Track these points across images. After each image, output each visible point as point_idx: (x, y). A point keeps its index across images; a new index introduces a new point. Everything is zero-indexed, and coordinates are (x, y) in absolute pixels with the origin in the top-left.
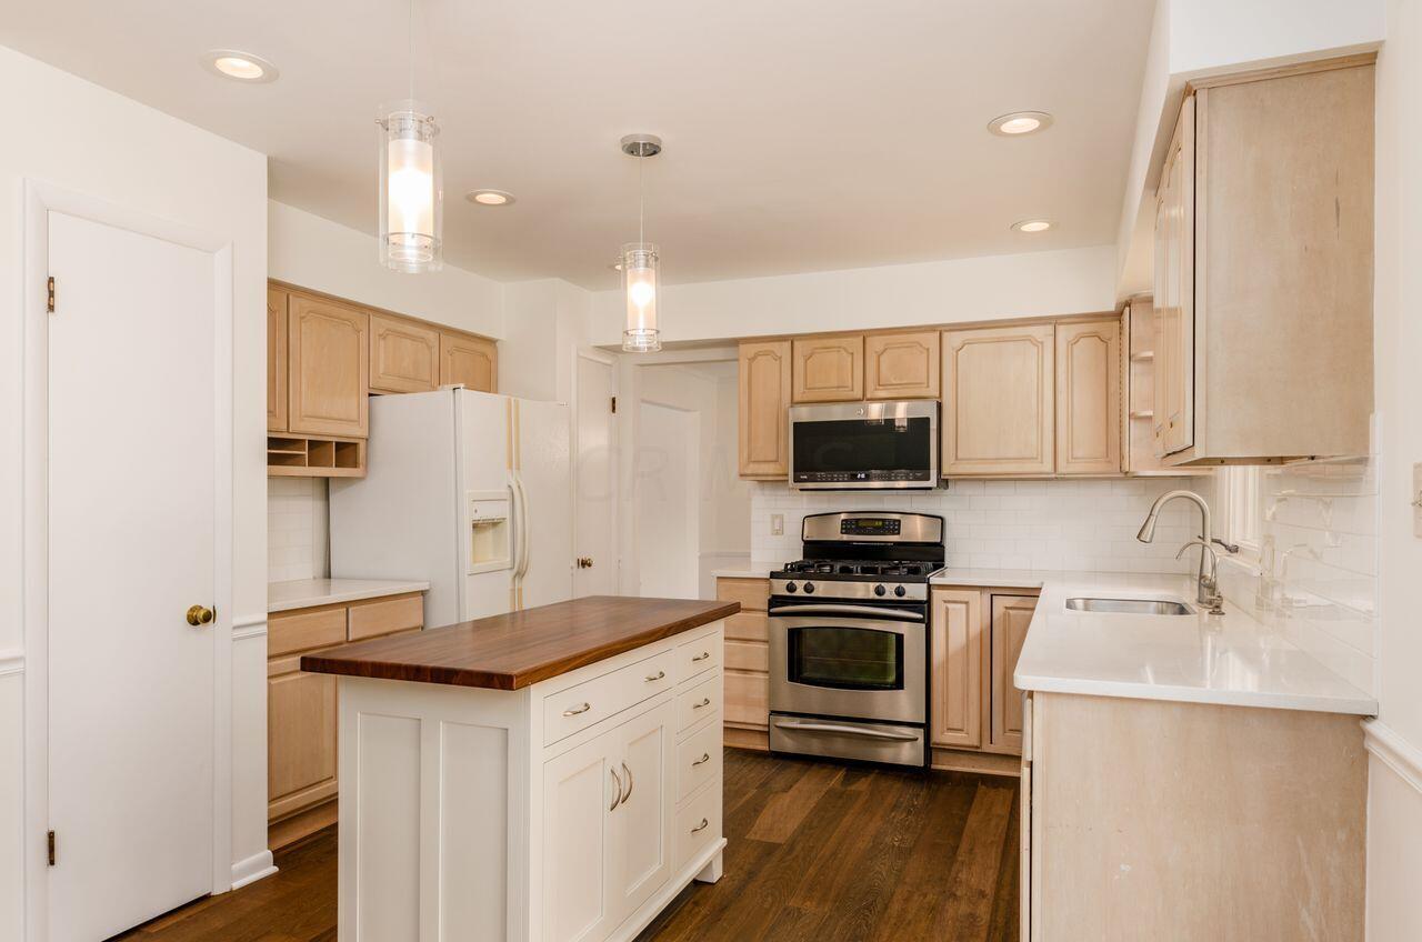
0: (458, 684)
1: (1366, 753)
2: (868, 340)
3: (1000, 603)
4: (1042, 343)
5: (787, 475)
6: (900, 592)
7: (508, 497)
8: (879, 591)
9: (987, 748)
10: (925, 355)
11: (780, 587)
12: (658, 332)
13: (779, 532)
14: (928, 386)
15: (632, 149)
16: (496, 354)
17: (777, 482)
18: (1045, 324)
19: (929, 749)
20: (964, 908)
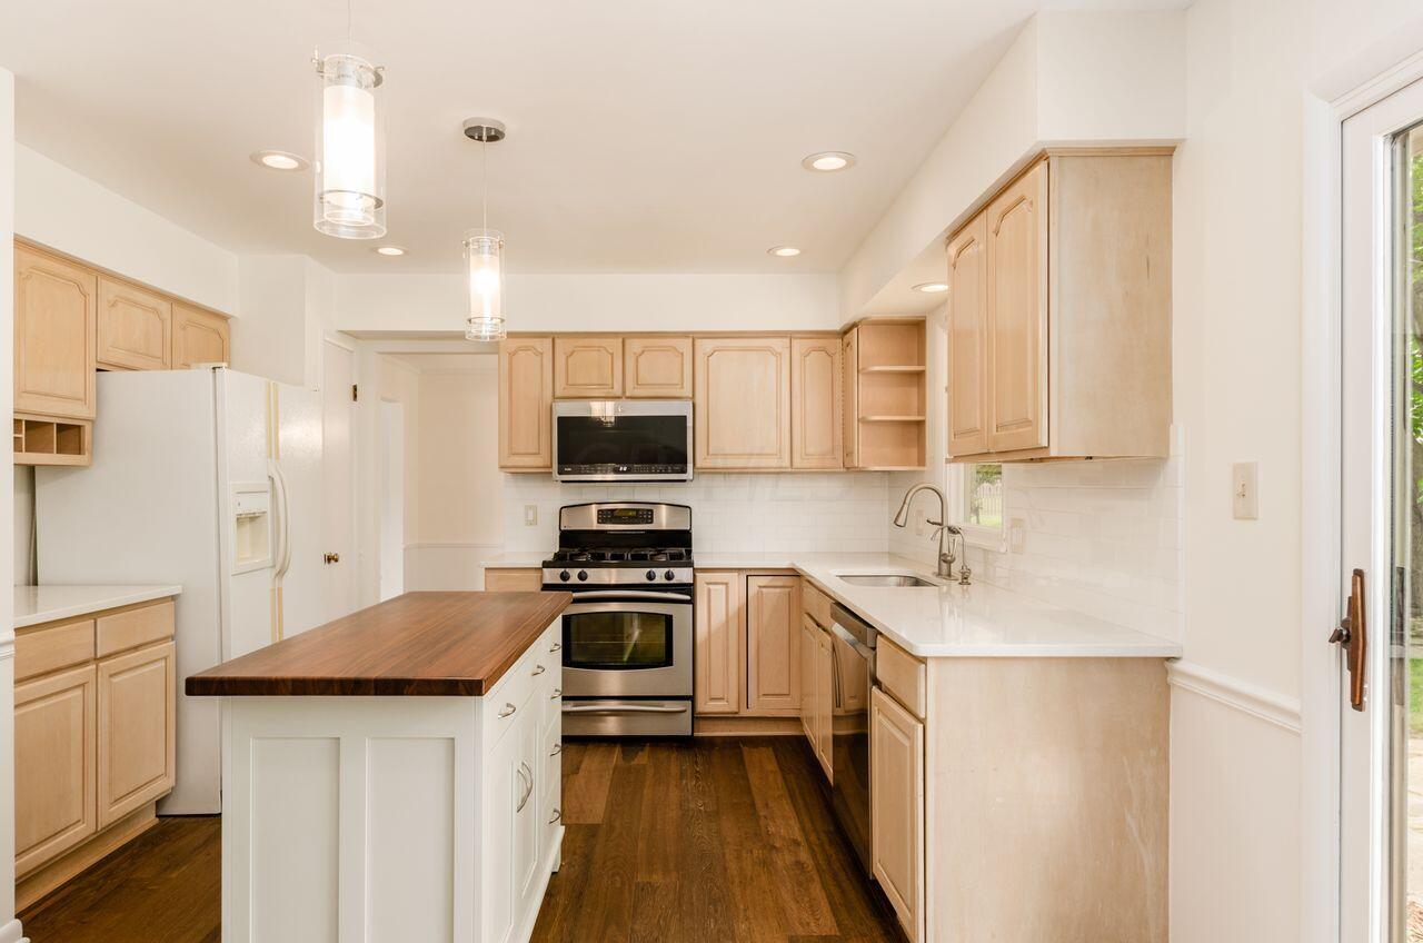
0: (412, 694)
1: (1168, 687)
2: (627, 341)
3: (755, 583)
4: (780, 354)
5: (551, 467)
6: (669, 576)
7: (268, 488)
8: (650, 576)
9: (744, 713)
10: (680, 359)
11: (552, 576)
12: (502, 321)
13: (534, 522)
14: (682, 387)
15: (473, 133)
16: (229, 330)
17: (544, 474)
18: (782, 337)
19: (697, 718)
20: (789, 858)
